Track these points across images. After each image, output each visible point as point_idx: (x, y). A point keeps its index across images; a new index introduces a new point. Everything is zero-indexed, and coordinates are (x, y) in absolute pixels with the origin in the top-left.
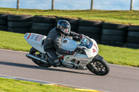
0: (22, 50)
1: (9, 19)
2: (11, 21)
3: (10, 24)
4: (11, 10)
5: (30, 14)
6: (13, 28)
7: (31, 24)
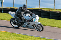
0: (56, 27)
1: (50, 13)
2: (51, 14)
3: (51, 15)
4: (51, 9)
5: (59, 11)
6: (52, 17)
7: (60, 15)
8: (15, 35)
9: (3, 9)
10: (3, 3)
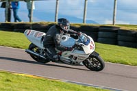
8: (58, 85)
9: (33, 25)
10: (32, 12)
